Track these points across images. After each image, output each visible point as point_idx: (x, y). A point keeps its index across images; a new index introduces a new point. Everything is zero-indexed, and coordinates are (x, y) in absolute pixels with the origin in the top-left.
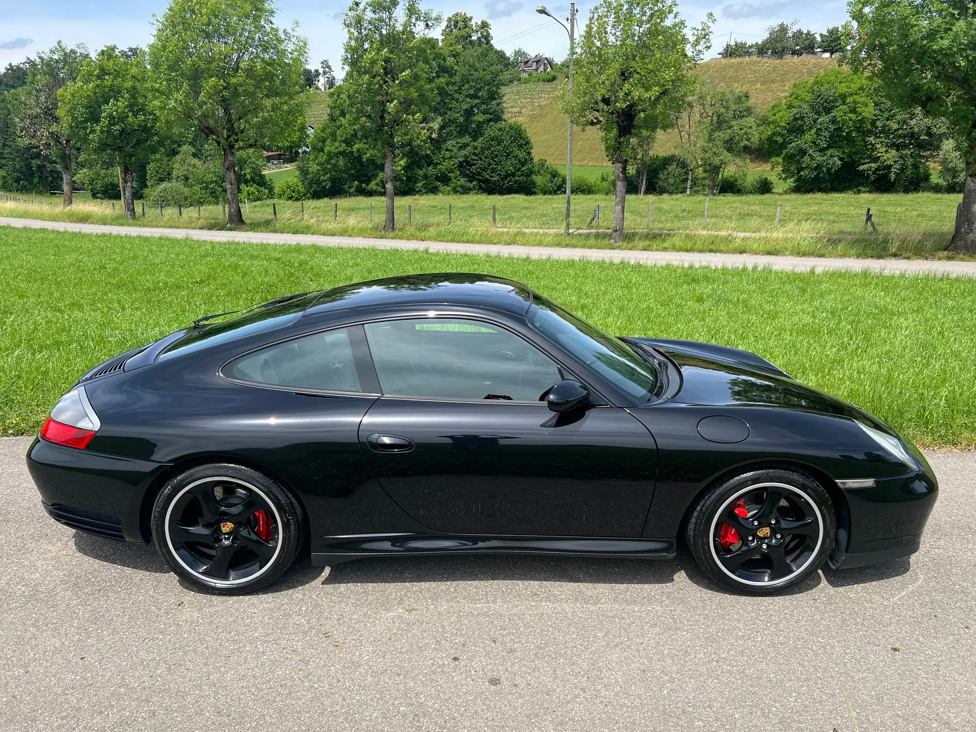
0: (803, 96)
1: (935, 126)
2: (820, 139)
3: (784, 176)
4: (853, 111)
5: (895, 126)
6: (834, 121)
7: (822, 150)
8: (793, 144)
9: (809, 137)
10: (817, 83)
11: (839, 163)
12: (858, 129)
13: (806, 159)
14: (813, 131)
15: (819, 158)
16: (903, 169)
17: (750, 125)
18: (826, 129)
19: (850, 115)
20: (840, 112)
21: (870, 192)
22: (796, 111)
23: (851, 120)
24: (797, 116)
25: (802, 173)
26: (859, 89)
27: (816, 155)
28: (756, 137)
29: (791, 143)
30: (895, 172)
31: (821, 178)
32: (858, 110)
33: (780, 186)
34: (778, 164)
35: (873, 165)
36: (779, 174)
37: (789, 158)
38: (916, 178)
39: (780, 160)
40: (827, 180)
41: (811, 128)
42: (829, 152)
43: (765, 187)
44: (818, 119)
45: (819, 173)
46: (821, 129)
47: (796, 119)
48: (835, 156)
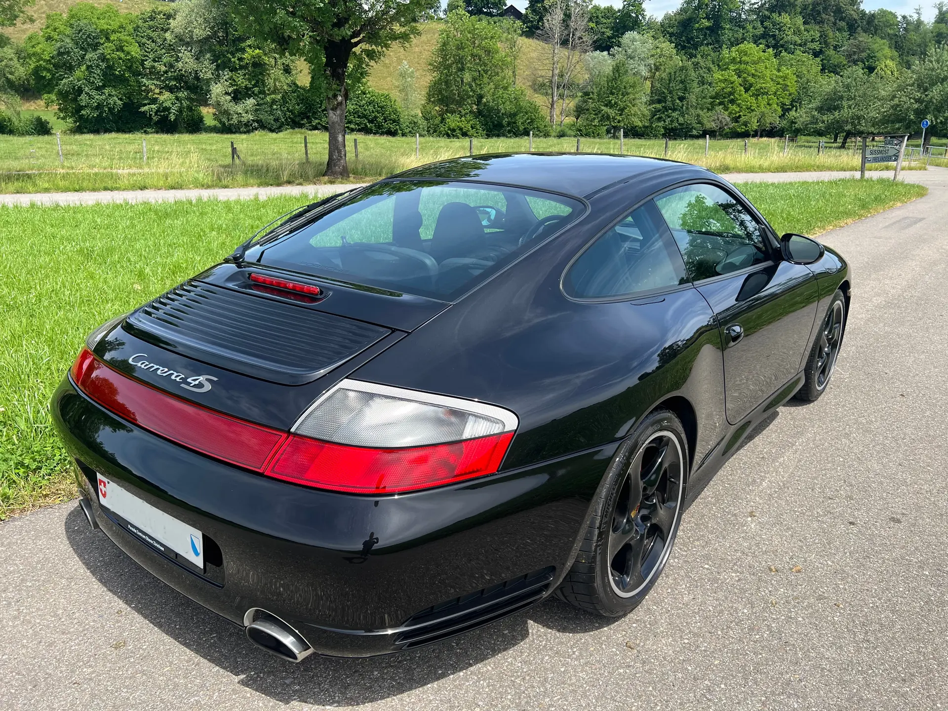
0: (62, 29)
1: (201, 71)
2: (94, 77)
3: (62, 115)
4: (120, 49)
5: (163, 68)
6: (103, 58)
7: (98, 89)
8: (64, 81)
9: (80, 73)
10: (72, 17)
11: (120, 102)
12: (130, 68)
13: (83, 96)
14: (84, 68)
15: (98, 97)
16: (180, 111)
17: (10, 57)
18: (97, 67)
19: (118, 53)
20: (107, 49)
21: (157, 132)
22: (58, 44)
23: (120, 59)
24: (62, 50)
25: (83, 112)
26: (120, 27)
27: (93, 93)
28: (21, 72)
29: (62, 80)
30: (174, 114)
31: (104, 119)
32: (125, 48)
33: (59, 126)
34: (52, 101)
35: (153, 106)
36: (55, 113)
37: (63, 96)
38: (192, 120)
39: (54, 97)
40: (111, 121)
41: (79, 65)
42: (106, 91)
43: (42, 128)
44: (85, 54)
45: (101, 113)
46: (91, 66)
47: (60, 54)
48: (113, 96)
